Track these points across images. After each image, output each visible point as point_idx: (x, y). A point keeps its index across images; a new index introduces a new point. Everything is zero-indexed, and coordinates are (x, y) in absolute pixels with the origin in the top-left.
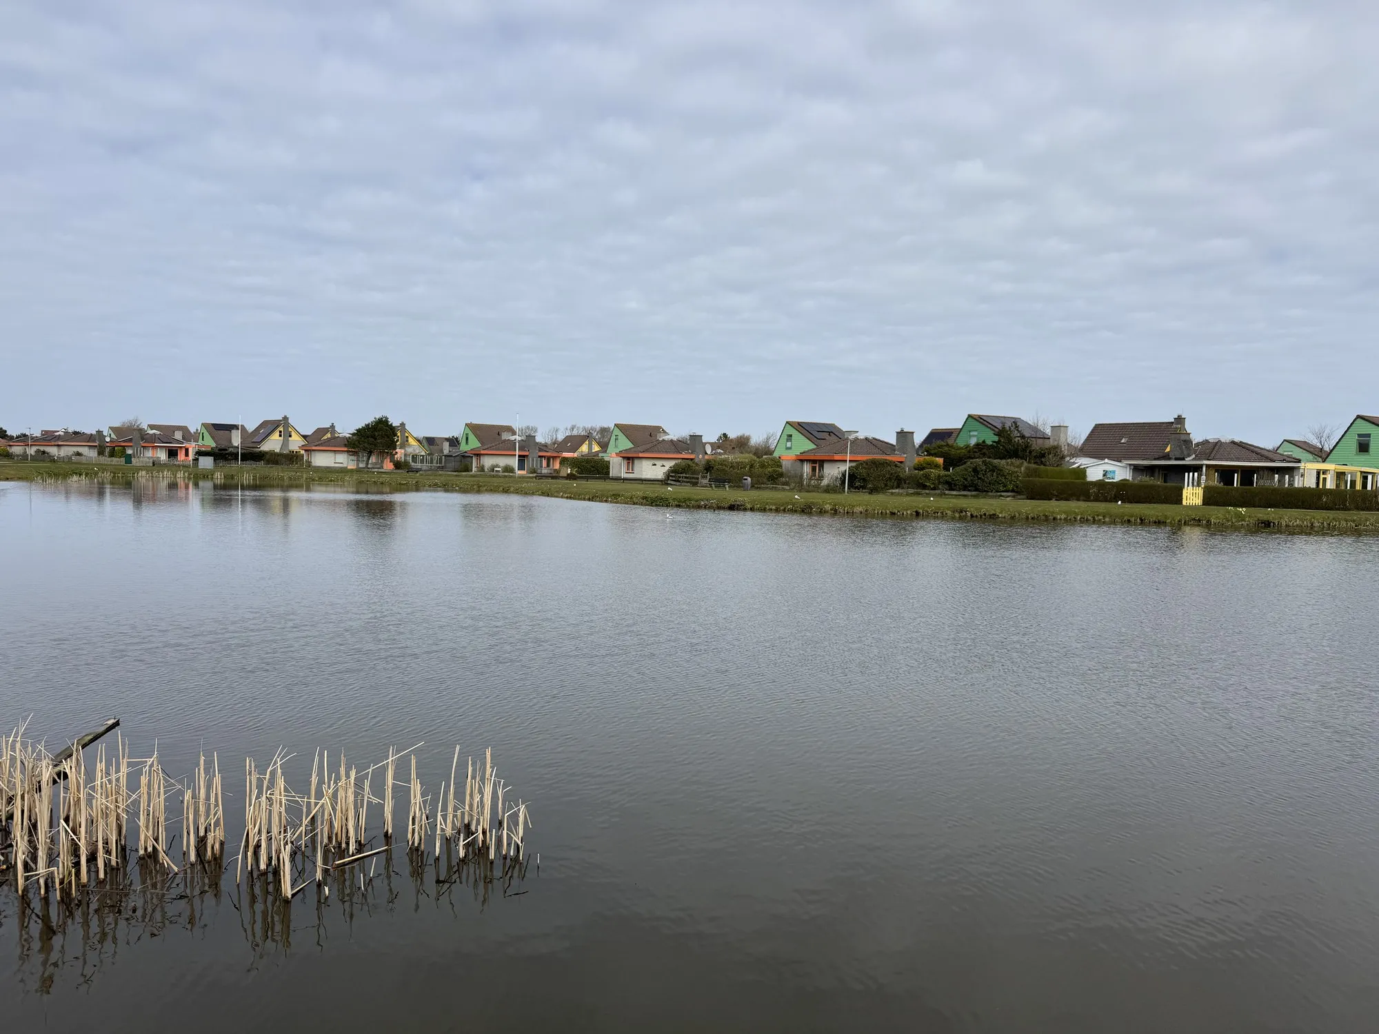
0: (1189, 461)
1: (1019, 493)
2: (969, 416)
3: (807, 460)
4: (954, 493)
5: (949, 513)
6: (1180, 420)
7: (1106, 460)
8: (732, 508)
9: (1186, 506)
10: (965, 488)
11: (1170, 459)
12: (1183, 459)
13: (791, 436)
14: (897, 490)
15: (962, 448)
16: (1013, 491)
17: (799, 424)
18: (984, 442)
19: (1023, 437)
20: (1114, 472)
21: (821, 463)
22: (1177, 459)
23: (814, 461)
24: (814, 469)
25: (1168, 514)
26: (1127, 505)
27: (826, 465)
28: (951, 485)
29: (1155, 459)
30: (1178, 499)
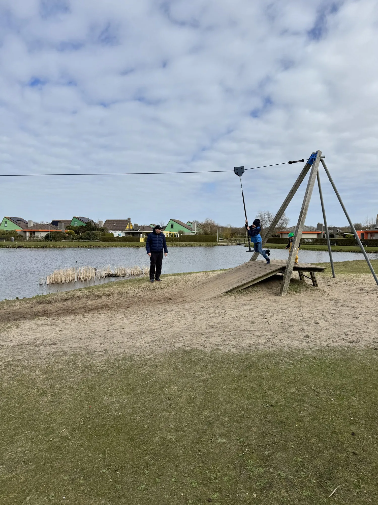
0: (139, 231)
1: (100, 240)
2: (74, 217)
3: (28, 231)
4: (82, 241)
5: (87, 246)
6: (129, 219)
7: (119, 231)
8: (19, 247)
9: (141, 243)
10: (85, 239)
11: (134, 231)
12: (137, 231)
13: (7, 222)
14: (65, 240)
15: (75, 227)
16: (99, 240)
17: (9, 218)
18: (83, 225)
19: (95, 224)
20: (121, 234)
21: (34, 232)
22: (136, 231)
23: (31, 232)
24: (31, 234)
25: (139, 244)
26: (129, 243)
27: (35, 233)
28: (81, 238)
29: (130, 231)
30: (139, 241)
